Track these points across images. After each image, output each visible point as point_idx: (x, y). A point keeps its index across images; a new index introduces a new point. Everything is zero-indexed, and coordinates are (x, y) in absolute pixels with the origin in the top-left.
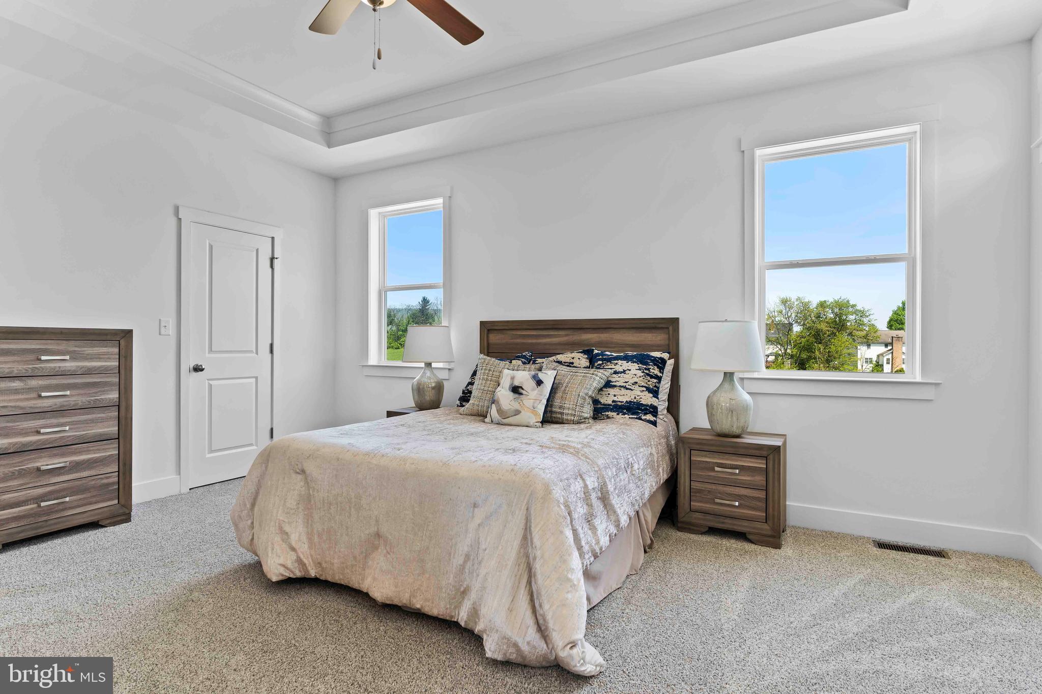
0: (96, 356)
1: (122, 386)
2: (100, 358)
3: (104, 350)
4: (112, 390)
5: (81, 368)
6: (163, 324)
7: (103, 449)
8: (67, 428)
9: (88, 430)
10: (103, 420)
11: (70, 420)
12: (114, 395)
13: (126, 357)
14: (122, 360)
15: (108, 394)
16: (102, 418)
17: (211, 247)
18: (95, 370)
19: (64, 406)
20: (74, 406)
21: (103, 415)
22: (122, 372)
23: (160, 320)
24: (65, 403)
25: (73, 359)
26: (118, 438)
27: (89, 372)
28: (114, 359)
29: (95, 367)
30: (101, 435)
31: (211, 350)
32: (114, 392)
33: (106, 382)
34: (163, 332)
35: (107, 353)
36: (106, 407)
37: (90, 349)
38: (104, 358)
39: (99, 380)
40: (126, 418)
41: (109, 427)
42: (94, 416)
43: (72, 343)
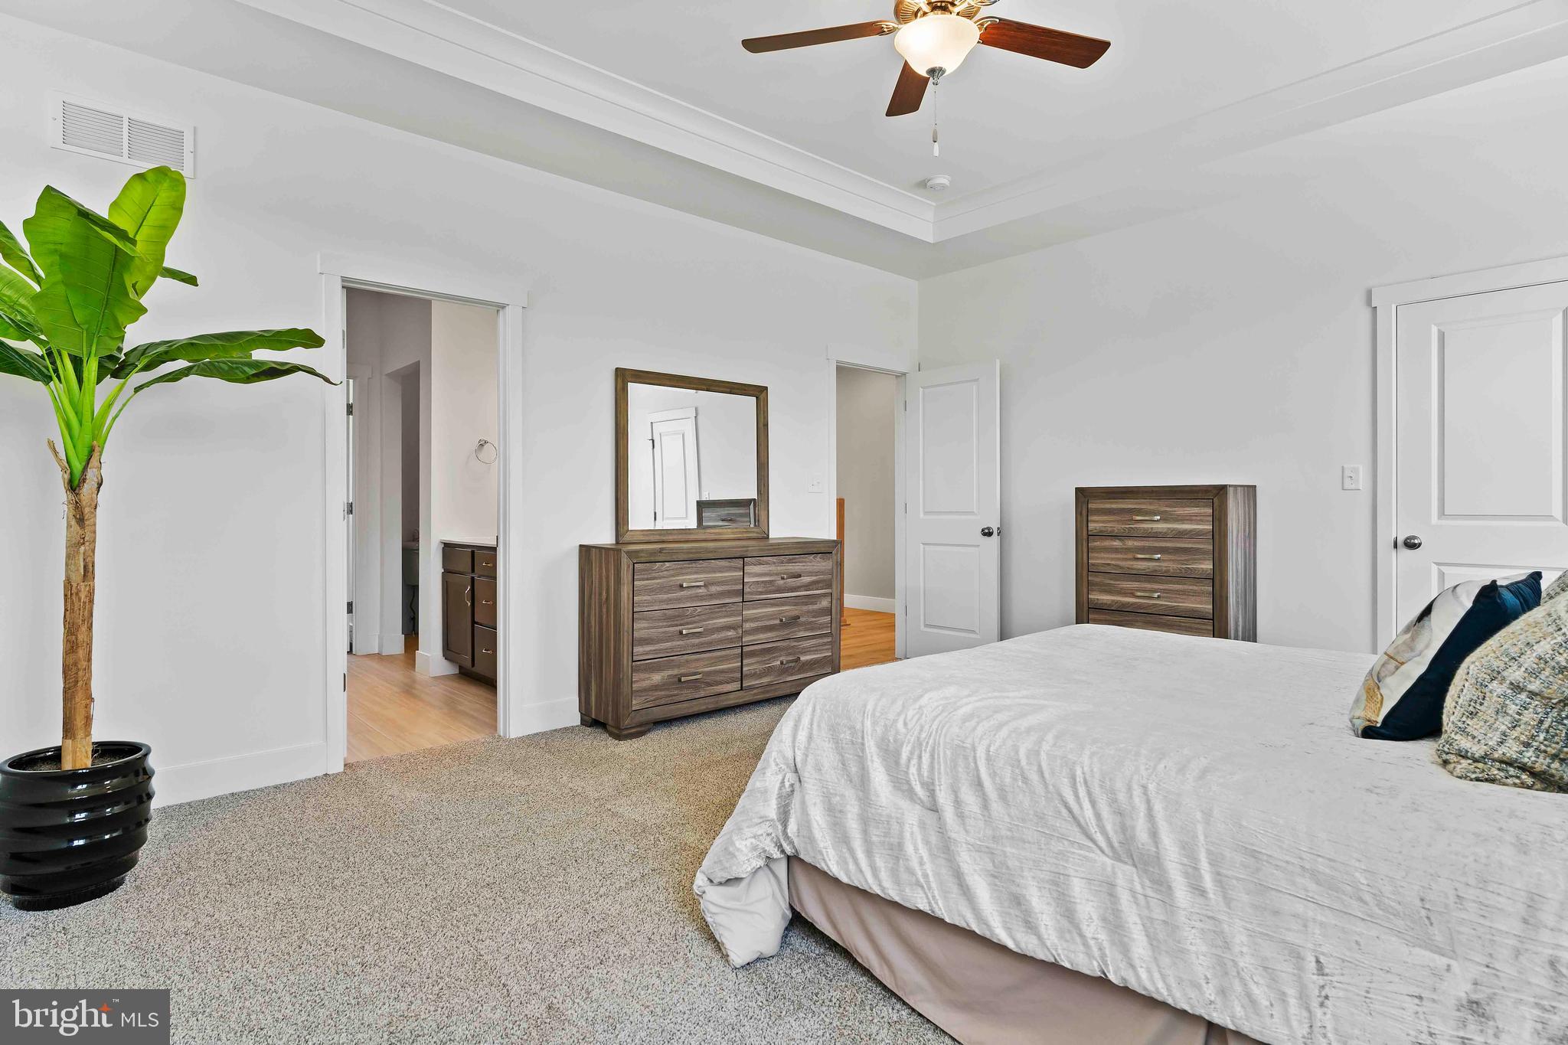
0: (1188, 518)
1: (1216, 555)
2: (1191, 520)
3: (1196, 510)
4: (1205, 559)
5: (1172, 531)
6: (1347, 473)
7: (1196, 629)
8: (1156, 595)
9: (1179, 603)
10: (1195, 594)
11: (1161, 587)
12: (1207, 566)
13: (1220, 520)
14: (1216, 523)
15: (1200, 563)
16: (1195, 592)
17: (1442, 336)
18: (1186, 534)
19: (1156, 571)
20: (1165, 572)
21: (1195, 588)
22: (1216, 537)
23: (1343, 467)
24: (1157, 568)
25: (1163, 520)
26: (1213, 620)
27: (1180, 535)
28: (1208, 521)
29: (1186, 530)
30: (1193, 610)
31: (1442, 513)
32: (1207, 562)
33: (1199, 549)
34: (1348, 484)
35: (1199, 515)
36: (1199, 579)
37: (1181, 509)
38: (1195, 520)
39: (1190, 546)
40: (1221, 596)
41: (1201, 603)
42: (1186, 587)
43: (1161, 502)
